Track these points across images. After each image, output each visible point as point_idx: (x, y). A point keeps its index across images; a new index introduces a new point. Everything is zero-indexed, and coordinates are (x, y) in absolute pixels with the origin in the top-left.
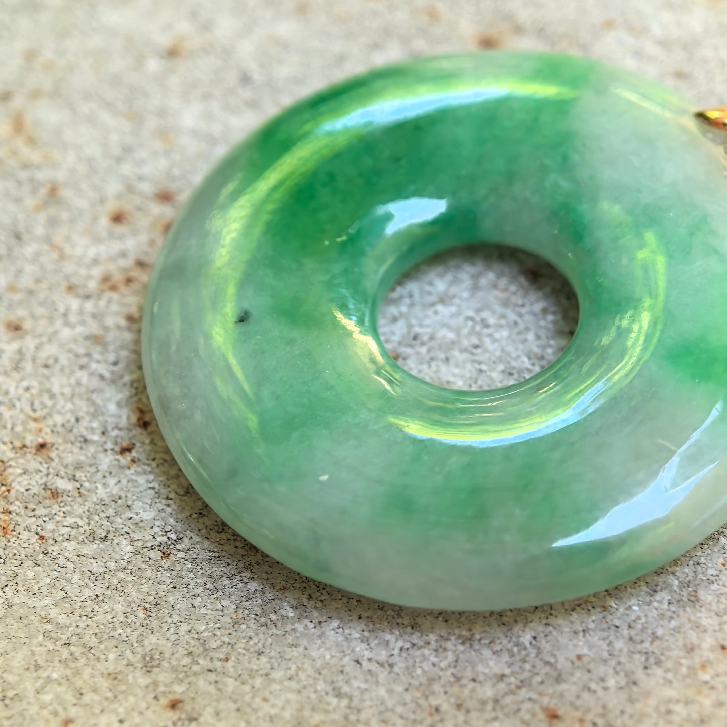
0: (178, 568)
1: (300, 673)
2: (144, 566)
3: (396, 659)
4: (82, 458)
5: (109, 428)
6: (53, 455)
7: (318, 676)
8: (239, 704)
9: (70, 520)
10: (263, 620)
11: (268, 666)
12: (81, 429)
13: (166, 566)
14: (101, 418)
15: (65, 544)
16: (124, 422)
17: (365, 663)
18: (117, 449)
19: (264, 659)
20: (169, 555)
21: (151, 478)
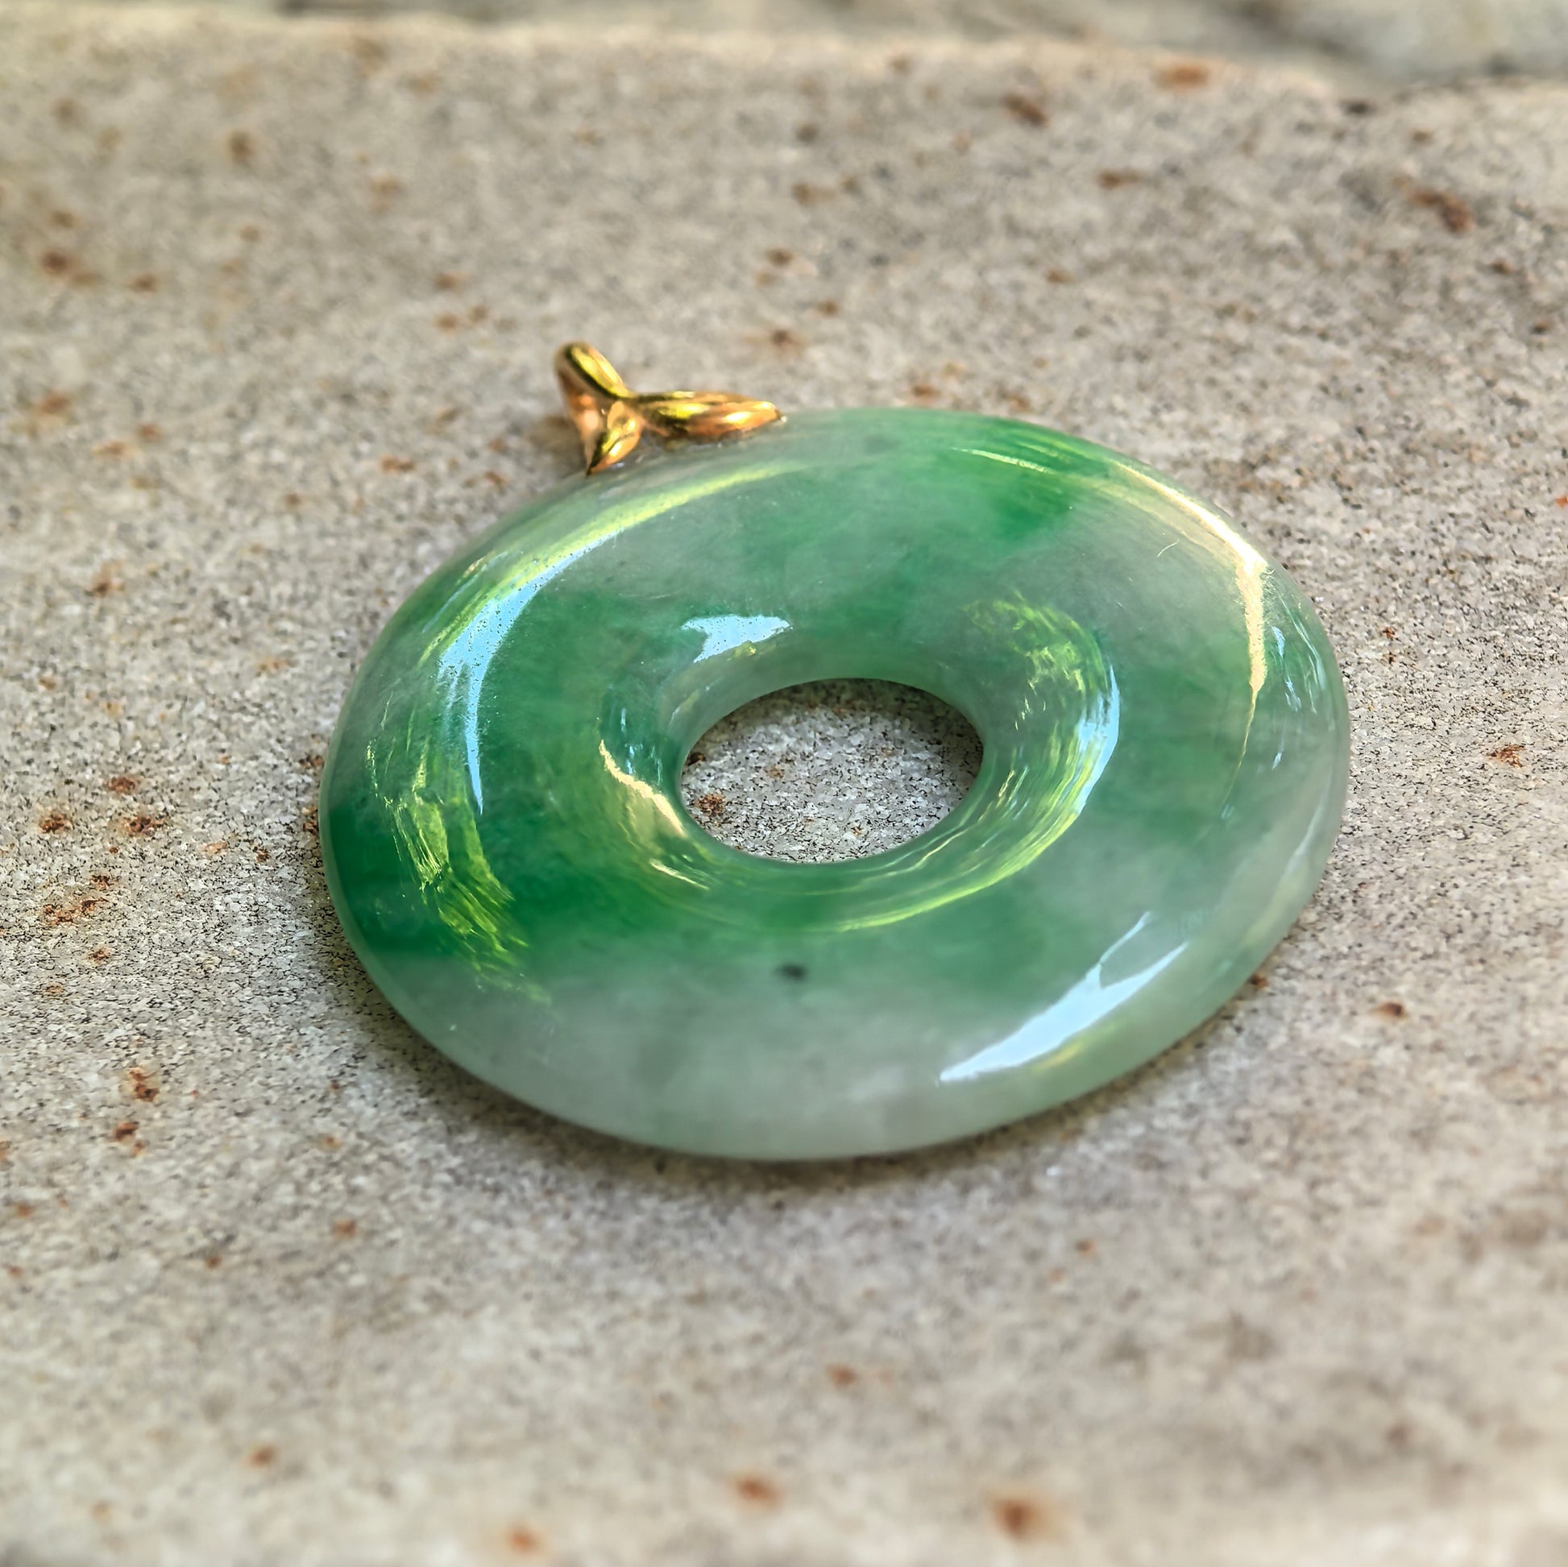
0: (236, 1276)
4: (59, 1154)
5: (93, 1108)
6: (12, 1157)
9: (55, 1240)
12: (50, 1115)
13: (215, 1277)
14: (77, 1096)
15: (54, 1274)
16: (115, 1095)
18: (111, 1132)
20: (218, 1261)
21: (171, 1163)
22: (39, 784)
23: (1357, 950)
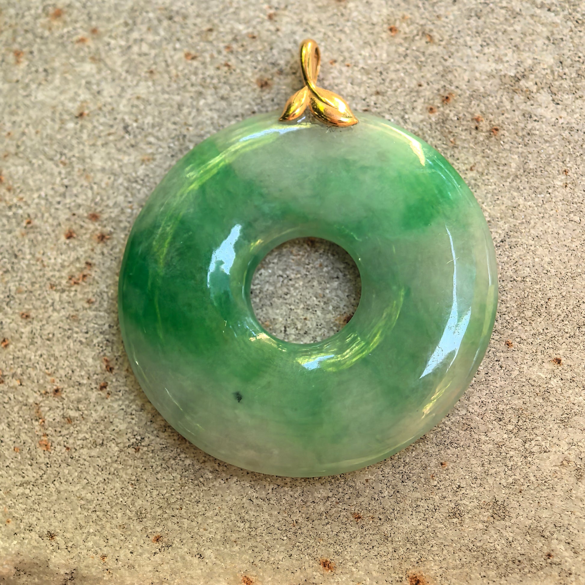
0: (145, 457)
1: (221, 511)
2: (126, 458)
3: (271, 495)
4: (80, 396)
5: (92, 375)
6: (64, 396)
7: (231, 511)
8: (192, 534)
9: (81, 436)
10: (196, 482)
11: (204, 509)
12: (75, 378)
13: (138, 457)
14: (85, 369)
15: (81, 451)
16: (99, 370)
17: (254, 500)
18: (98, 387)
19: (200, 505)
20: (139, 449)
21: (120, 402)
22: (63, 215)
23: (545, 331)
